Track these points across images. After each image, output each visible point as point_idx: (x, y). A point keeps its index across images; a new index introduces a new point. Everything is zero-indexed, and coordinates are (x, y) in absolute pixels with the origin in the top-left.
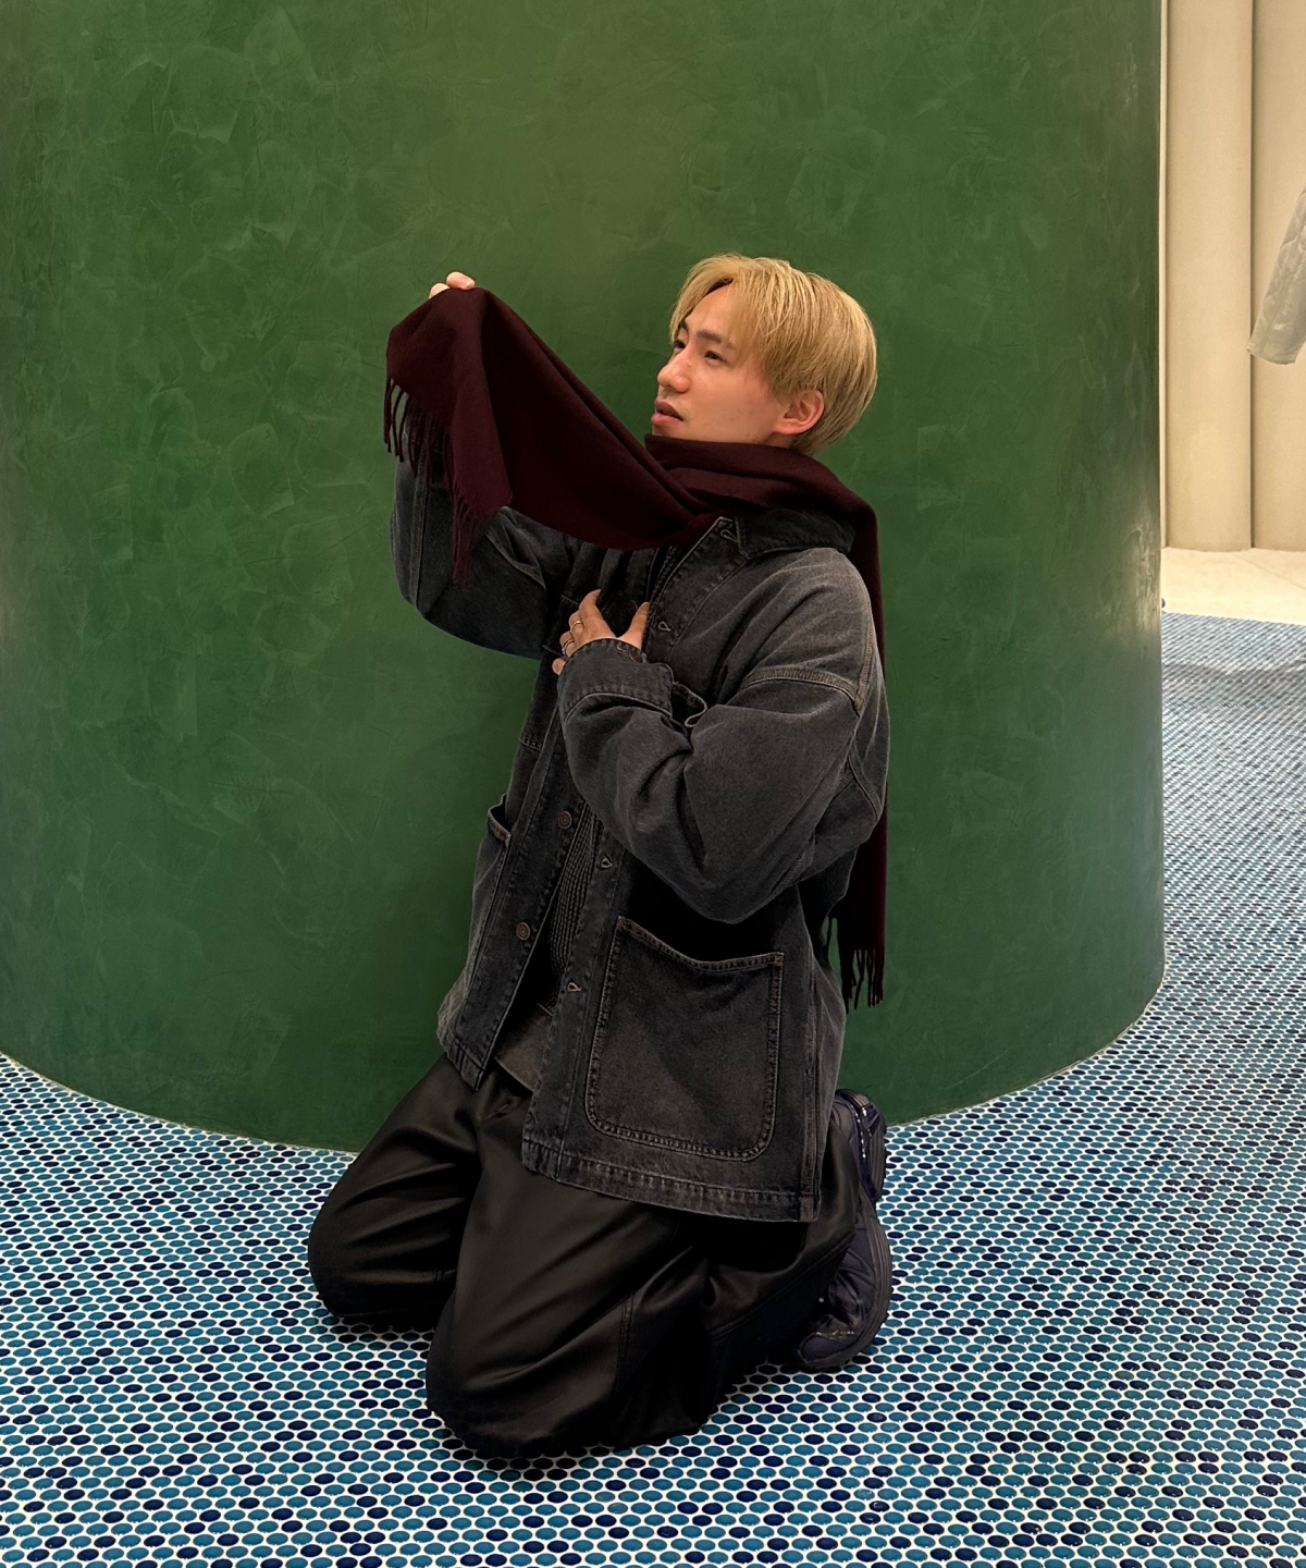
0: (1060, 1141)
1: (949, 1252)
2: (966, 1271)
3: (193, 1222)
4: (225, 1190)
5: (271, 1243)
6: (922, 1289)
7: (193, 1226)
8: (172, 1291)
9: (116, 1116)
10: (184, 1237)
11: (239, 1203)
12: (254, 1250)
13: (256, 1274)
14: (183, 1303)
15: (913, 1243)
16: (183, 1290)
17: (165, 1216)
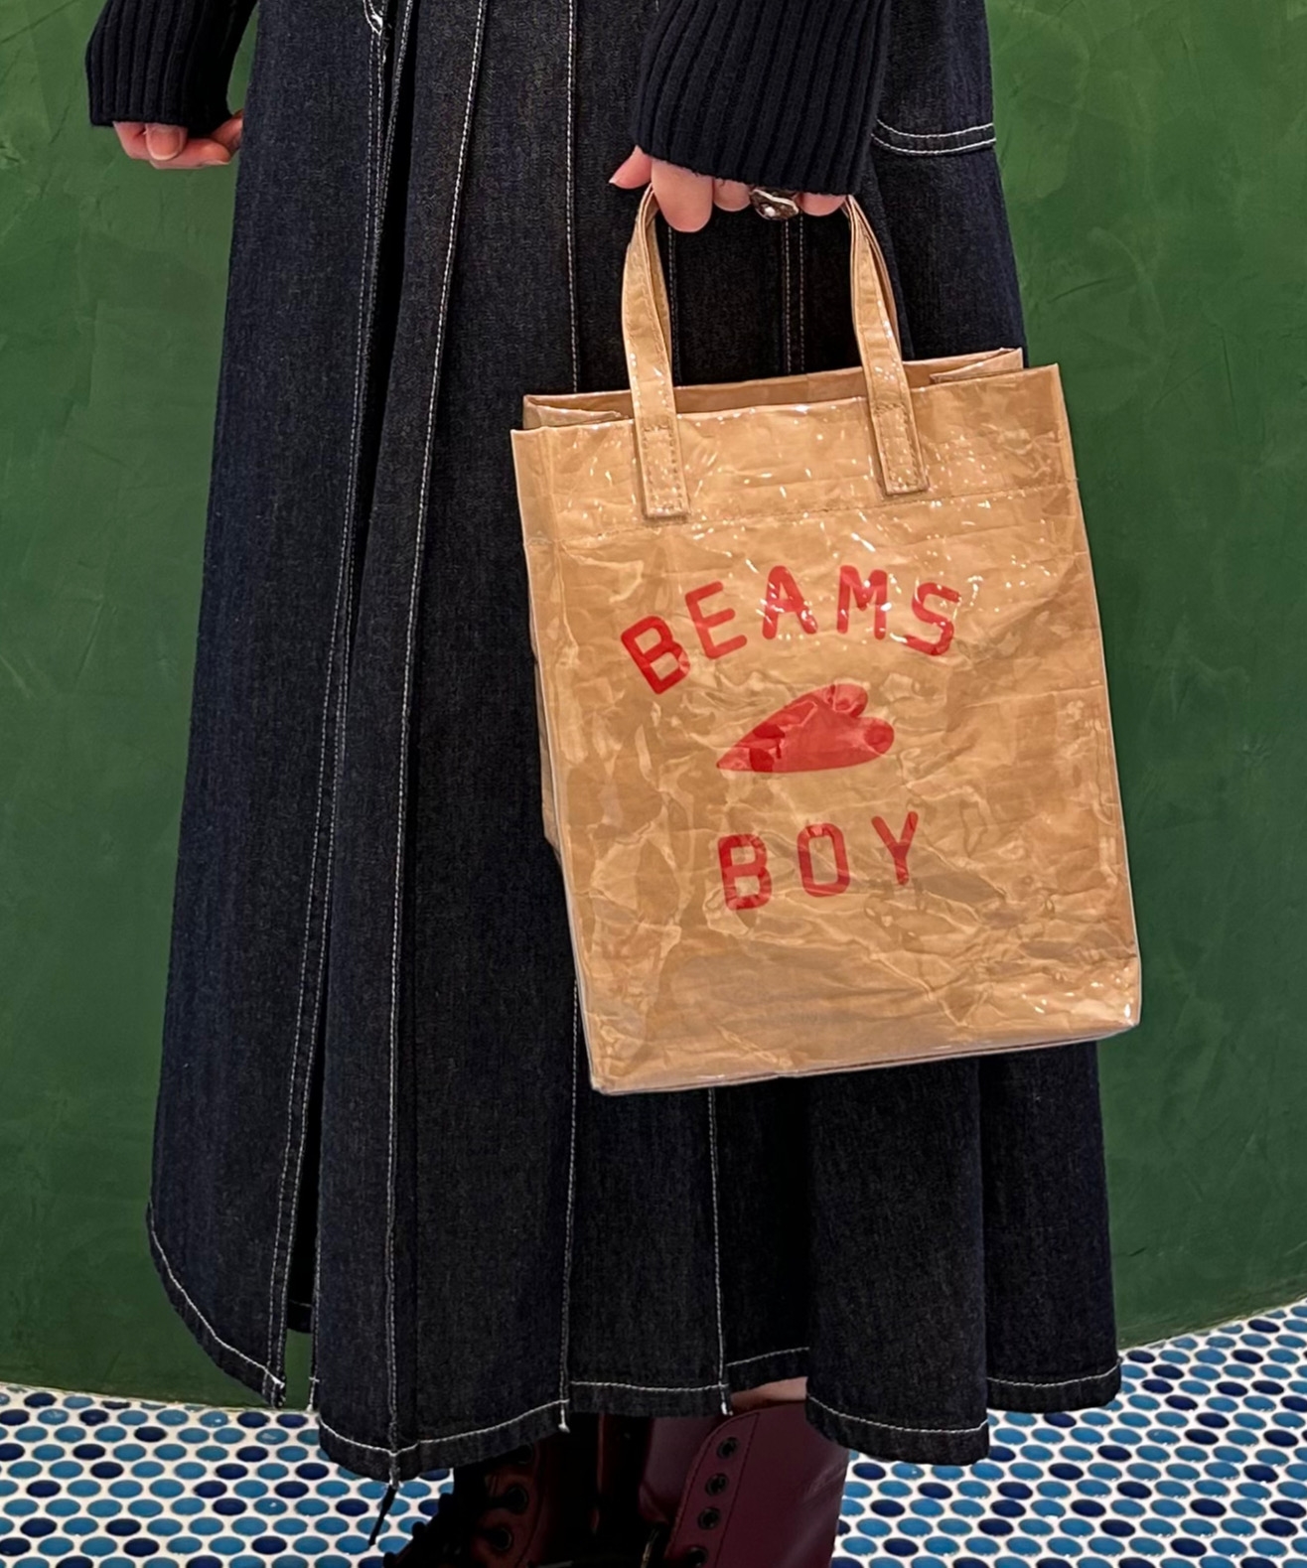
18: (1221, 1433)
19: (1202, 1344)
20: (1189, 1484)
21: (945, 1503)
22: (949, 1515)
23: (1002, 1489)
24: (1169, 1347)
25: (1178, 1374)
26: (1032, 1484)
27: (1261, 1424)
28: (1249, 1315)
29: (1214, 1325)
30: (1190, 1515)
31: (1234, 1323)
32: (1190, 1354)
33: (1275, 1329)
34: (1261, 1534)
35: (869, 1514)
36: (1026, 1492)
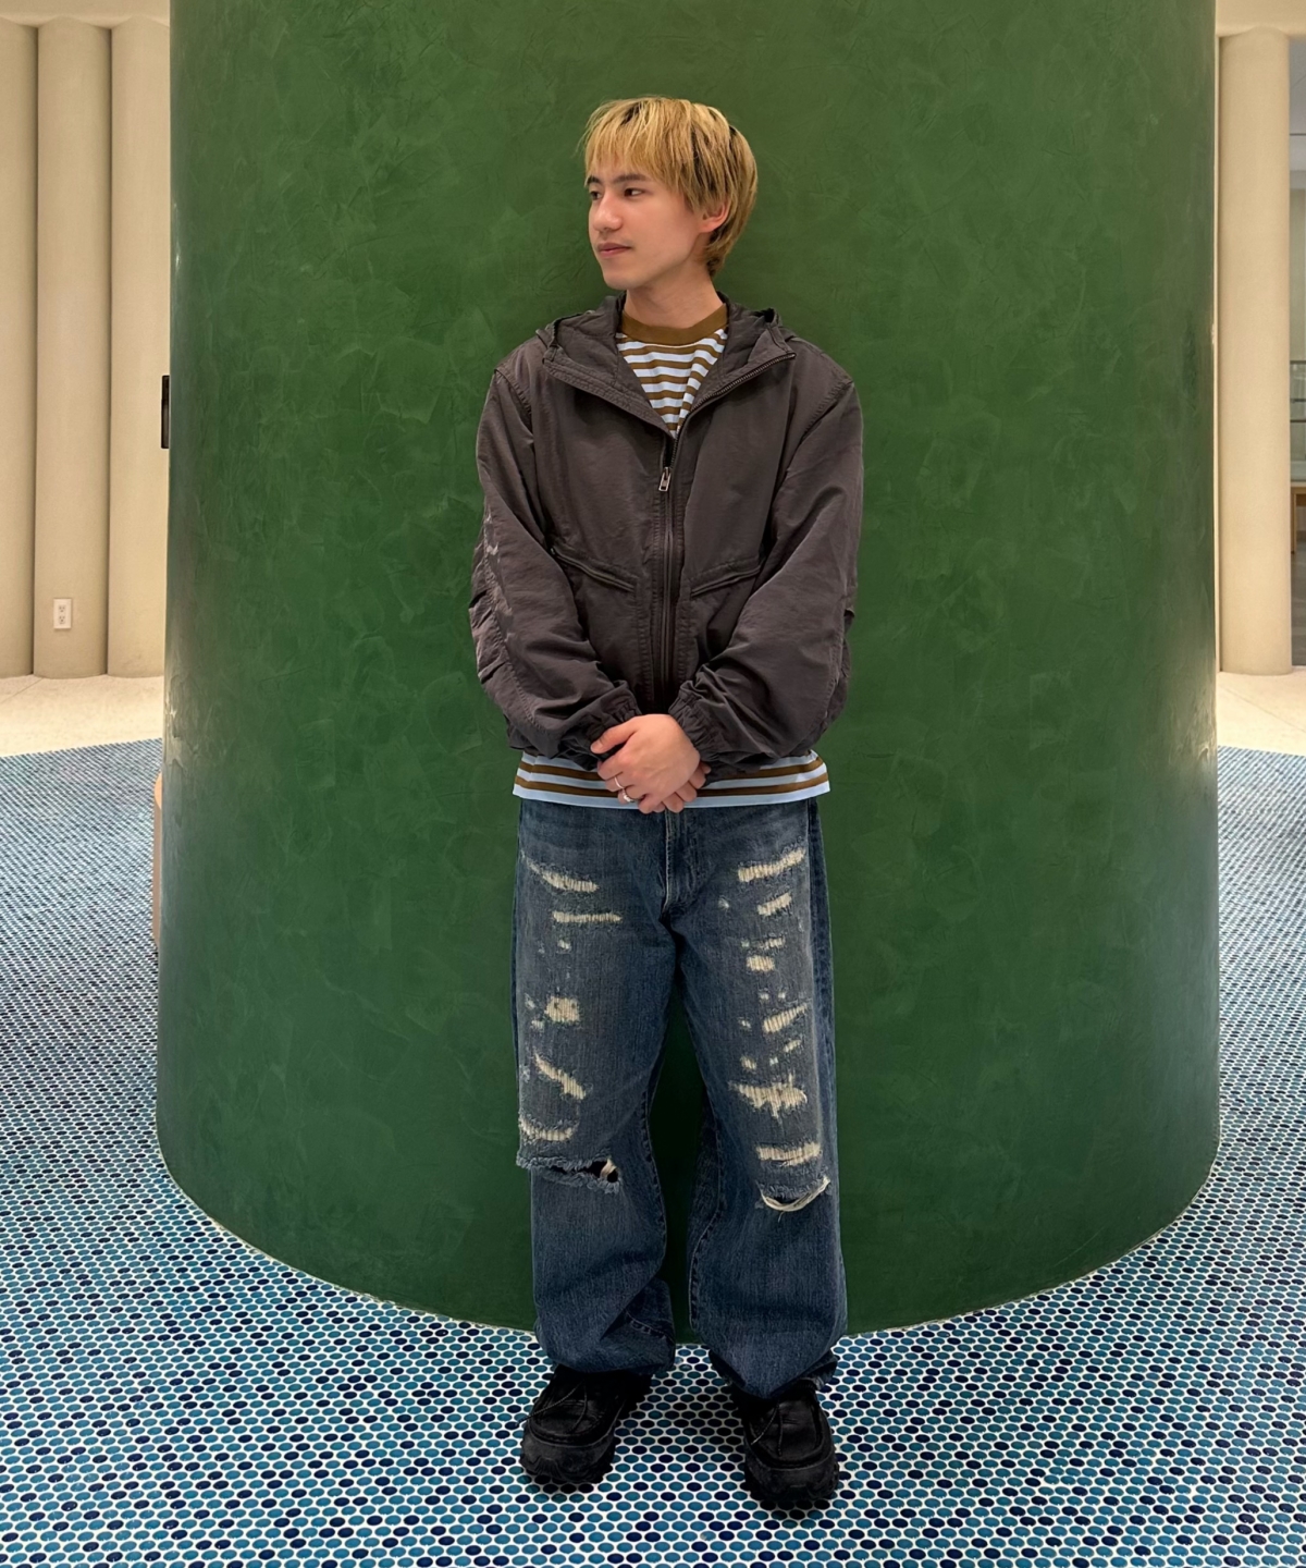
0: (1159, 1319)
1: (1078, 1447)
2: (1098, 1470)
3: (395, 1411)
4: (420, 1373)
5: (468, 1435)
6: (1060, 1491)
7: (396, 1416)
8: (384, 1492)
9: (296, 1281)
10: (389, 1428)
11: (435, 1388)
12: (453, 1444)
13: (458, 1472)
14: (395, 1507)
15: (1044, 1437)
16: (394, 1490)
17: (369, 1404)
18: (1019, 1346)
19: (1017, 1306)
20: (1003, 1368)
21: (905, 1378)
22: (906, 1382)
23: (928, 1371)
24: (1002, 1308)
25: (1005, 1320)
26: (940, 1369)
27: (1036, 1341)
28: (1038, 1292)
29: (1022, 1298)
30: (1002, 1381)
31: (1031, 1297)
32: (1011, 1311)
33: (1048, 1299)
34: (1029, 1389)
35: (874, 1383)
36: (937, 1373)
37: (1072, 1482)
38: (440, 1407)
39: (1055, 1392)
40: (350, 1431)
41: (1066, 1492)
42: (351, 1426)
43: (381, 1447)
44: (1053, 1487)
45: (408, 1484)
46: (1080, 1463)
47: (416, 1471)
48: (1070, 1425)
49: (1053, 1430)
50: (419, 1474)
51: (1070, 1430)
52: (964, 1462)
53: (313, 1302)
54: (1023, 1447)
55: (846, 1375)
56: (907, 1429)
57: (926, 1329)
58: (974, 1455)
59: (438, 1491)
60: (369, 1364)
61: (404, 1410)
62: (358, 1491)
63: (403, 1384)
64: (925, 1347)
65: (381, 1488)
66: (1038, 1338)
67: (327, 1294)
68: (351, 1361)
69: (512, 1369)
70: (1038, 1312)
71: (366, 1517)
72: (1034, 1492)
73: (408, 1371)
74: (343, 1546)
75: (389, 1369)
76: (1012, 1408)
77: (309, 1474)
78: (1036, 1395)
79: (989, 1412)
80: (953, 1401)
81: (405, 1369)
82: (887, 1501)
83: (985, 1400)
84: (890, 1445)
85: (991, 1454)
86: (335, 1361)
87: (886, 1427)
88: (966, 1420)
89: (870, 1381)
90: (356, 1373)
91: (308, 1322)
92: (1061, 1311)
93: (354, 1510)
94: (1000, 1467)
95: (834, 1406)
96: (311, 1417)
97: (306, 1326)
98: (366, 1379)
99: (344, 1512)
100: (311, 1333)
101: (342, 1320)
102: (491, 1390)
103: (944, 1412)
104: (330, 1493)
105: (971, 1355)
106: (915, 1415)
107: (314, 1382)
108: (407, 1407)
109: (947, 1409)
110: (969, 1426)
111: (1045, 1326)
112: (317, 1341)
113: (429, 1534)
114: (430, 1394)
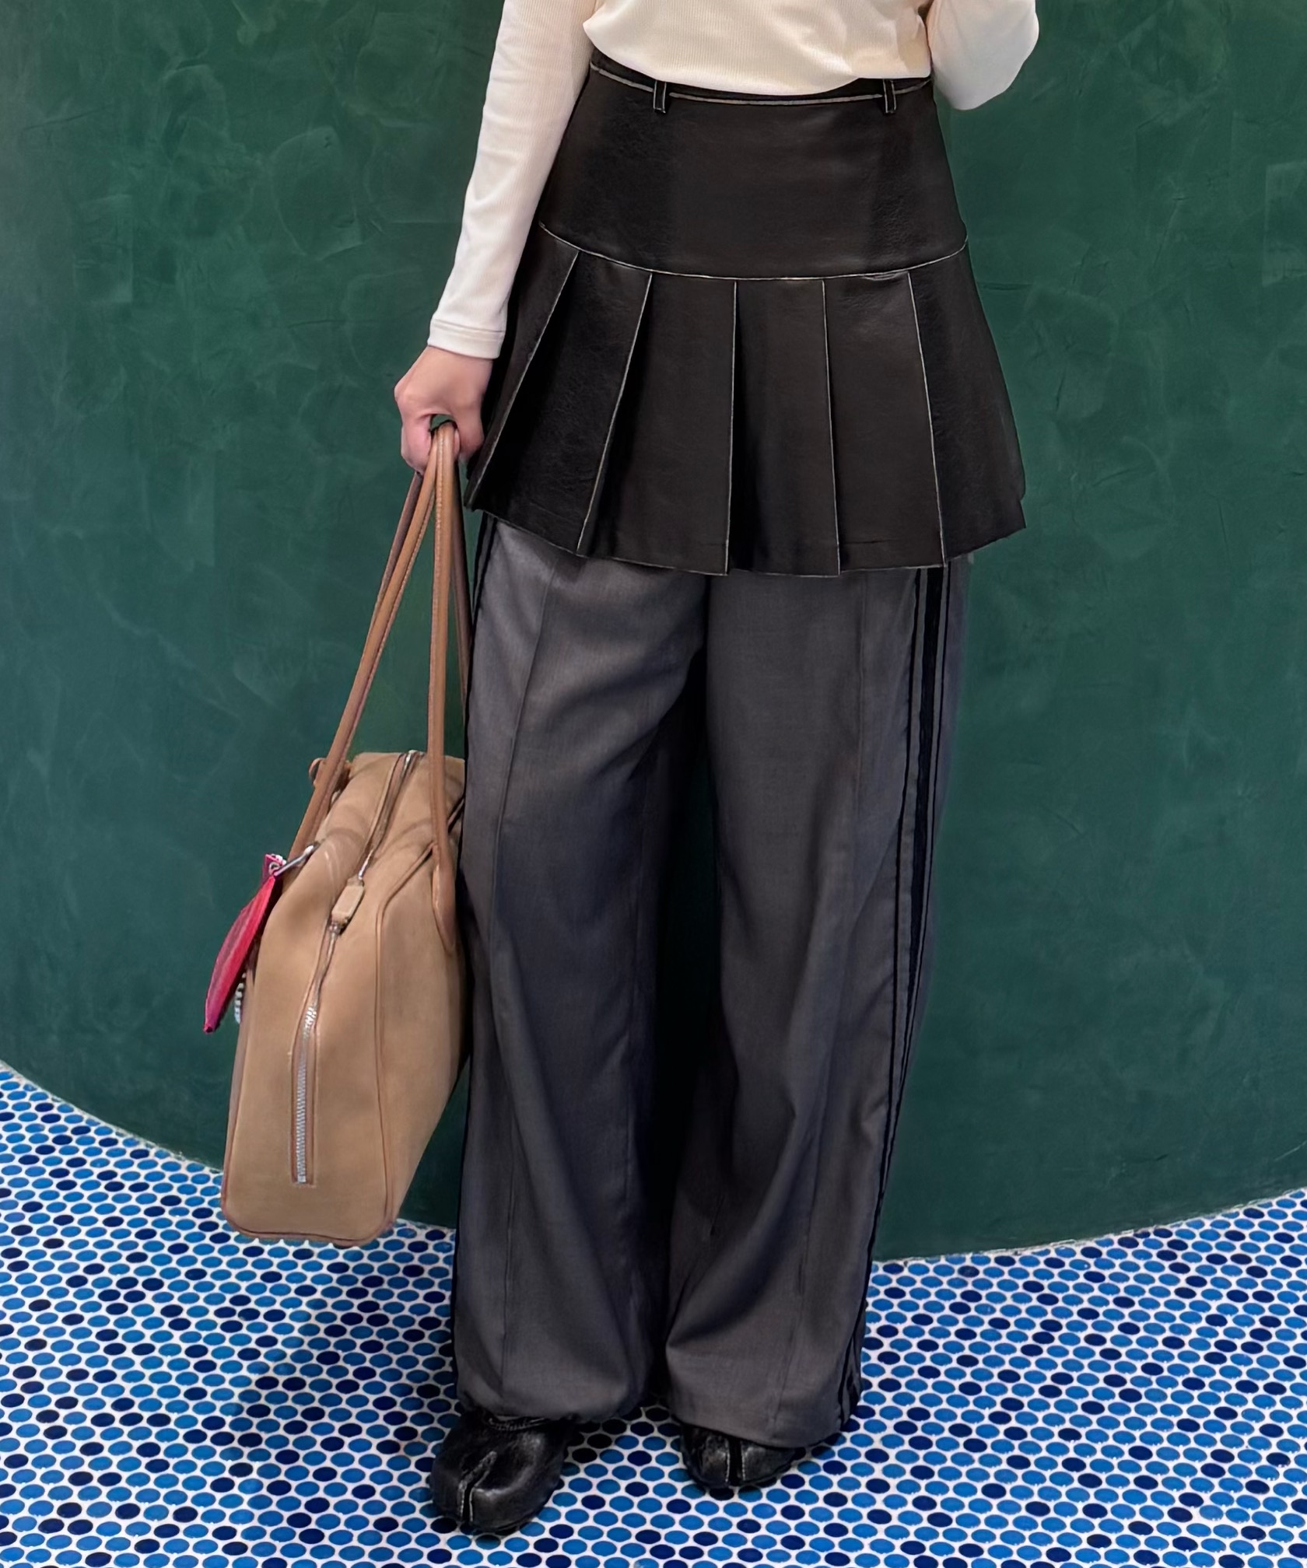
1: (1264, 1462)
2: (1289, 1500)
3: (183, 1338)
4: (233, 1279)
5: (294, 1384)
6: (1222, 1530)
7: (185, 1346)
8: (149, 1466)
9: (57, 1118)
10: (171, 1365)
11: (252, 1305)
12: (268, 1398)
13: (269, 1442)
14: (163, 1492)
15: (1213, 1442)
16: (166, 1465)
17: (145, 1325)
18: (1199, 1291)
19: (1207, 1226)
20: (1167, 1326)
21: (1004, 1332)
22: (1004, 1340)
23: (1044, 1325)
24: (1184, 1227)
25: (1185, 1246)
26: (1064, 1322)
27: (1228, 1284)
28: (1245, 1203)
29: (1219, 1211)
30: (1161, 1347)
31: (1234, 1210)
32: (1197, 1232)
33: (1261, 1215)
34: (1202, 1362)
35: (953, 1338)
36: (1058, 1327)
37: (1246, 1517)
38: (255, 1336)
39: (1244, 1369)
40: (109, 1367)
41: (1232, 1532)
42: (111, 1358)
43: (154, 1395)
44: (1212, 1524)
45: (189, 1457)
46: (1264, 1488)
47: (204, 1437)
48: (1257, 1426)
49: (1229, 1432)
50: (208, 1442)
51: (1257, 1433)
52: (1076, 1475)
53: (80, 1154)
54: (1176, 1455)
55: (909, 1323)
56: (993, 1417)
57: (1053, 1255)
58: (1095, 1465)
59: (235, 1470)
60: (154, 1260)
61: (199, 1337)
62: (109, 1463)
63: (202, 1295)
64: (1045, 1283)
65: (145, 1460)
66: (1233, 1280)
67: (103, 1143)
68: (125, 1254)
69: (380, 1281)
70: (1241, 1237)
71: (115, 1505)
72: (1179, 1530)
73: (214, 1276)
74: (73, 1547)
75: (184, 1270)
76: (1169, 1391)
77: (37, 1430)
78: (1212, 1373)
79: (1130, 1396)
80: (1075, 1375)
81: (210, 1271)
82: (941, 1530)
83: (1128, 1377)
84: (962, 1440)
85: (1121, 1466)
86: (100, 1252)
87: (959, 1411)
88: (1093, 1408)
89: (948, 1334)
90: (131, 1274)
91: (67, 1185)
92: (1278, 1237)
93: (98, 1492)
94: (1132, 1486)
95: (882, 1371)
96: (50, 1341)
97: (63, 1193)
98: (146, 1285)
99: (82, 1495)
100: (70, 1205)
101: (121, 1186)
102: (339, 1314)
103: (1058, 1393)
104: (65, 1464)
105: (1118, 1301)
106: (1010, 1394)
107: (63, 1284)
108: (204, 1334)
109: (1063, 1388)
110: (1094, 1418)
111: (1247, 1260)
112: (77, 1217)
113: (209, 1537)
114: (241, 1314)
